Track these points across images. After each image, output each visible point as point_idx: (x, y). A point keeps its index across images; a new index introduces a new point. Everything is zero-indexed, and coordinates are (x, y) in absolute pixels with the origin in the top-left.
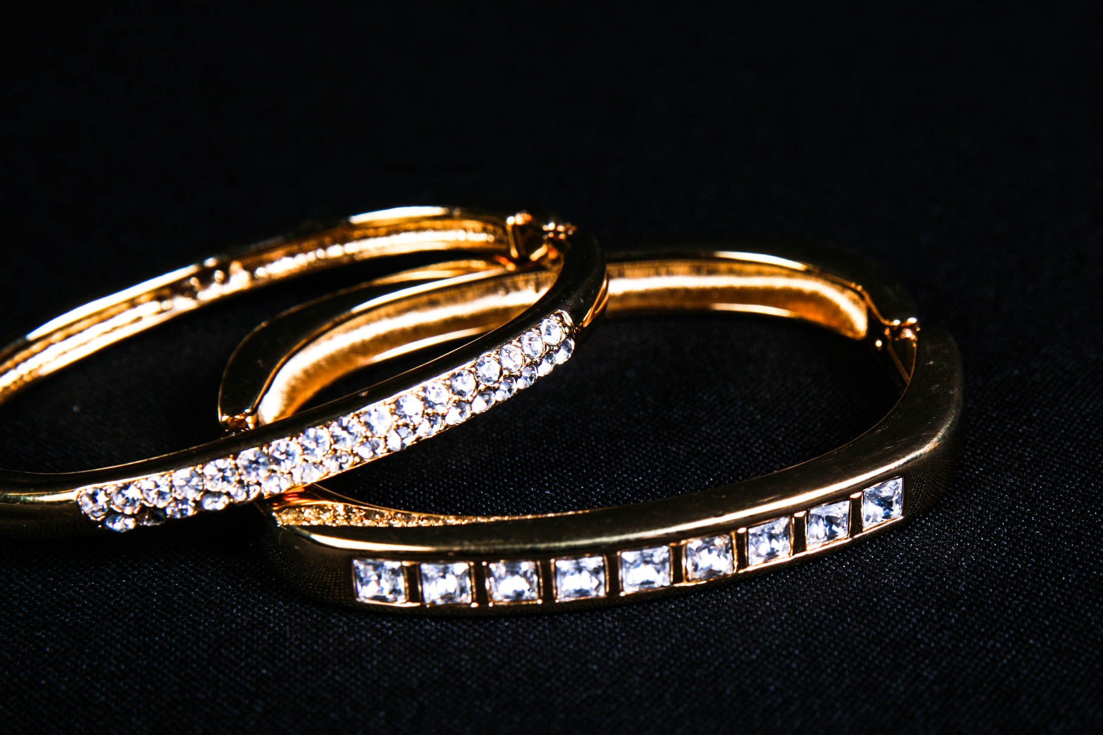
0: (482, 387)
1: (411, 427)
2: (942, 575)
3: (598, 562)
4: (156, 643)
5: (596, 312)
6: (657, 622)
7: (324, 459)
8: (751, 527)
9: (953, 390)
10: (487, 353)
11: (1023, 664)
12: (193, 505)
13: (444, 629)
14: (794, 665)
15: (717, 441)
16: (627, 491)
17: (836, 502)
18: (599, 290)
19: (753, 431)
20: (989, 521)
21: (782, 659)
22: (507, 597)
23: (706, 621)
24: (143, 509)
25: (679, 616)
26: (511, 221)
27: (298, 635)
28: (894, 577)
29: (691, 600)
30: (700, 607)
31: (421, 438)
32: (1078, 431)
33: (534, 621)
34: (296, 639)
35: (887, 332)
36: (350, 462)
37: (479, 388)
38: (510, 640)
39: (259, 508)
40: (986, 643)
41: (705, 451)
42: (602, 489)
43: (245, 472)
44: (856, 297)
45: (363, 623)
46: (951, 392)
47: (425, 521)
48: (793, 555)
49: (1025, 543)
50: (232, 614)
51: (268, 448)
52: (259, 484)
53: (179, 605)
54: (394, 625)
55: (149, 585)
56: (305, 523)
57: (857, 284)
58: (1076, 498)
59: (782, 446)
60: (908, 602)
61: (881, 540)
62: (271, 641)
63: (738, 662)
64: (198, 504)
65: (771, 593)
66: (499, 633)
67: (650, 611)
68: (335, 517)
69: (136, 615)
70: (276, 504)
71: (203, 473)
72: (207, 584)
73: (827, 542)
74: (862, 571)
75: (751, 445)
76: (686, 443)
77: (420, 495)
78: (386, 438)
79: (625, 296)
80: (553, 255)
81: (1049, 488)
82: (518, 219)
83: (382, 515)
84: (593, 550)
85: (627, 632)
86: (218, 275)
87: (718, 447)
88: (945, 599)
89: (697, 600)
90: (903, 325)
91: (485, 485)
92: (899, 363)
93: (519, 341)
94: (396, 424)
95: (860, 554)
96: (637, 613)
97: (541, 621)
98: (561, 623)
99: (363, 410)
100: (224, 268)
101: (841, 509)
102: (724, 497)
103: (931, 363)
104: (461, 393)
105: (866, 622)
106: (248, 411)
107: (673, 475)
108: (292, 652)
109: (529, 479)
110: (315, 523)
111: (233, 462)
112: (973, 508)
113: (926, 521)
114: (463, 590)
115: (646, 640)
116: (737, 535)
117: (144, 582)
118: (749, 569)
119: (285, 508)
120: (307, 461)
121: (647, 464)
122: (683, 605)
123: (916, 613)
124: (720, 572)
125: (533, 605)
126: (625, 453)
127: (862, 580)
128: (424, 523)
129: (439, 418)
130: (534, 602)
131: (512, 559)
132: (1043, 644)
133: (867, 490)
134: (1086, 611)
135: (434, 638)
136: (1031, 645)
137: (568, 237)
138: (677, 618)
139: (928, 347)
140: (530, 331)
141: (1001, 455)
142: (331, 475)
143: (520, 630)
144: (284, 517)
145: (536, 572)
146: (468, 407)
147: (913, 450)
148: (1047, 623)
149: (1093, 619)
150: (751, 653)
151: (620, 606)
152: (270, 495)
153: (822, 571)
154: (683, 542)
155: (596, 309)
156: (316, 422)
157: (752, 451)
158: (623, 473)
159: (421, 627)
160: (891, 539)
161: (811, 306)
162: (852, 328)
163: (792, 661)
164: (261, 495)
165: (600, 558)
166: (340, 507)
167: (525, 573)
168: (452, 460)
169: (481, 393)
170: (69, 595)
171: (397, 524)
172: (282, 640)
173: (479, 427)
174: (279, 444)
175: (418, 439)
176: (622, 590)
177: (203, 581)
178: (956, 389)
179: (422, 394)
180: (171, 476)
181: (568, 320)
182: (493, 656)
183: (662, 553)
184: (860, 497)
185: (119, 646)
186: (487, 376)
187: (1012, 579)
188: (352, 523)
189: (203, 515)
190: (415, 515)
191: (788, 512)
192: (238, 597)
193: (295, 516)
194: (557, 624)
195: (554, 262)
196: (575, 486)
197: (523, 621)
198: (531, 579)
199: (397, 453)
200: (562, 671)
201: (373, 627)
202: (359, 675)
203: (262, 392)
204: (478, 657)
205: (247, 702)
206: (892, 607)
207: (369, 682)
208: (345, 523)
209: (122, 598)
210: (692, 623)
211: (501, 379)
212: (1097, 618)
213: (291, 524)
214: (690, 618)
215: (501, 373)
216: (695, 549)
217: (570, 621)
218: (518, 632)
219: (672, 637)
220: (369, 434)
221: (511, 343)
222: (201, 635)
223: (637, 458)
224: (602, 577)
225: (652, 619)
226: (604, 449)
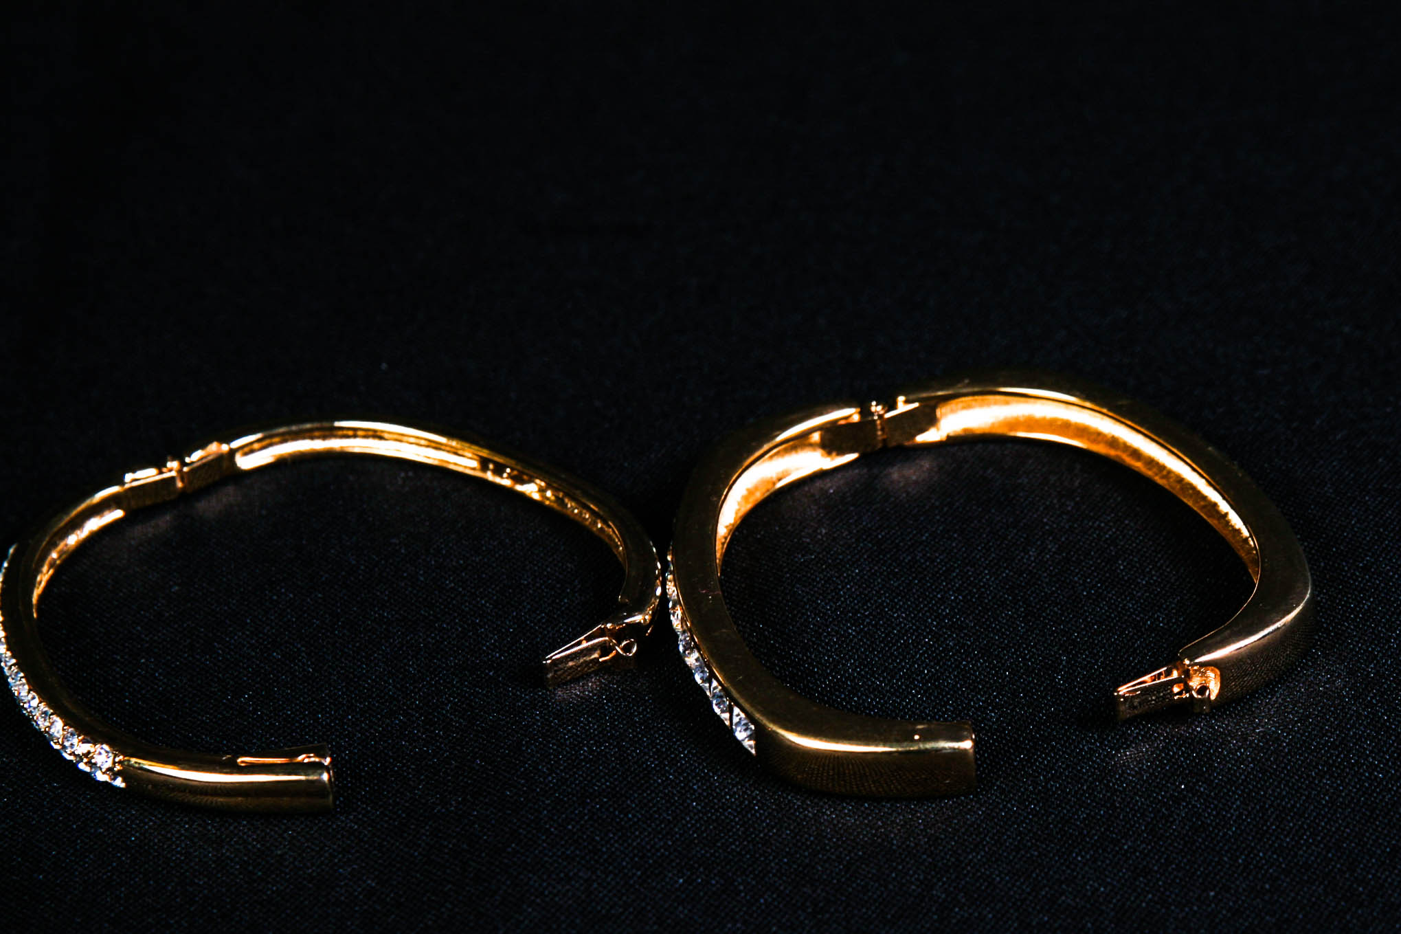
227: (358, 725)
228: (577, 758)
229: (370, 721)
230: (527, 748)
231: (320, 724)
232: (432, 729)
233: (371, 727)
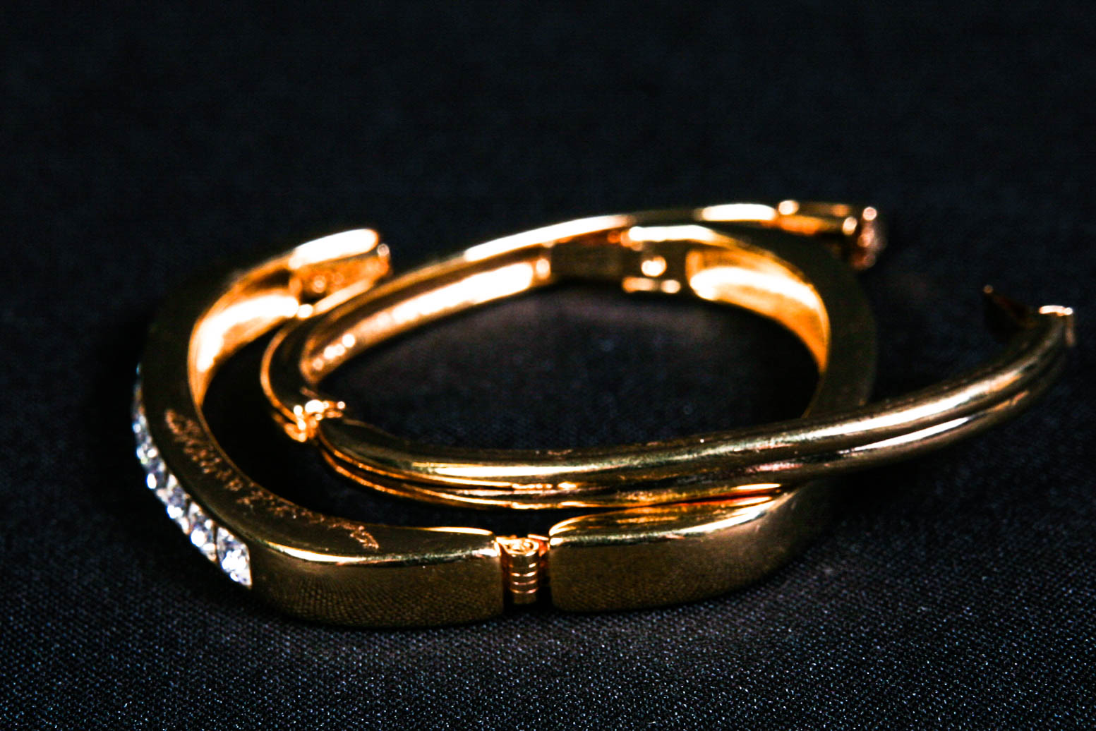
227: (58, 634)
228: (331, 693)
229: (75, 631)
230: (269, 678)
231: (11, 628)
232: (152, 643)
233: (74, 638)
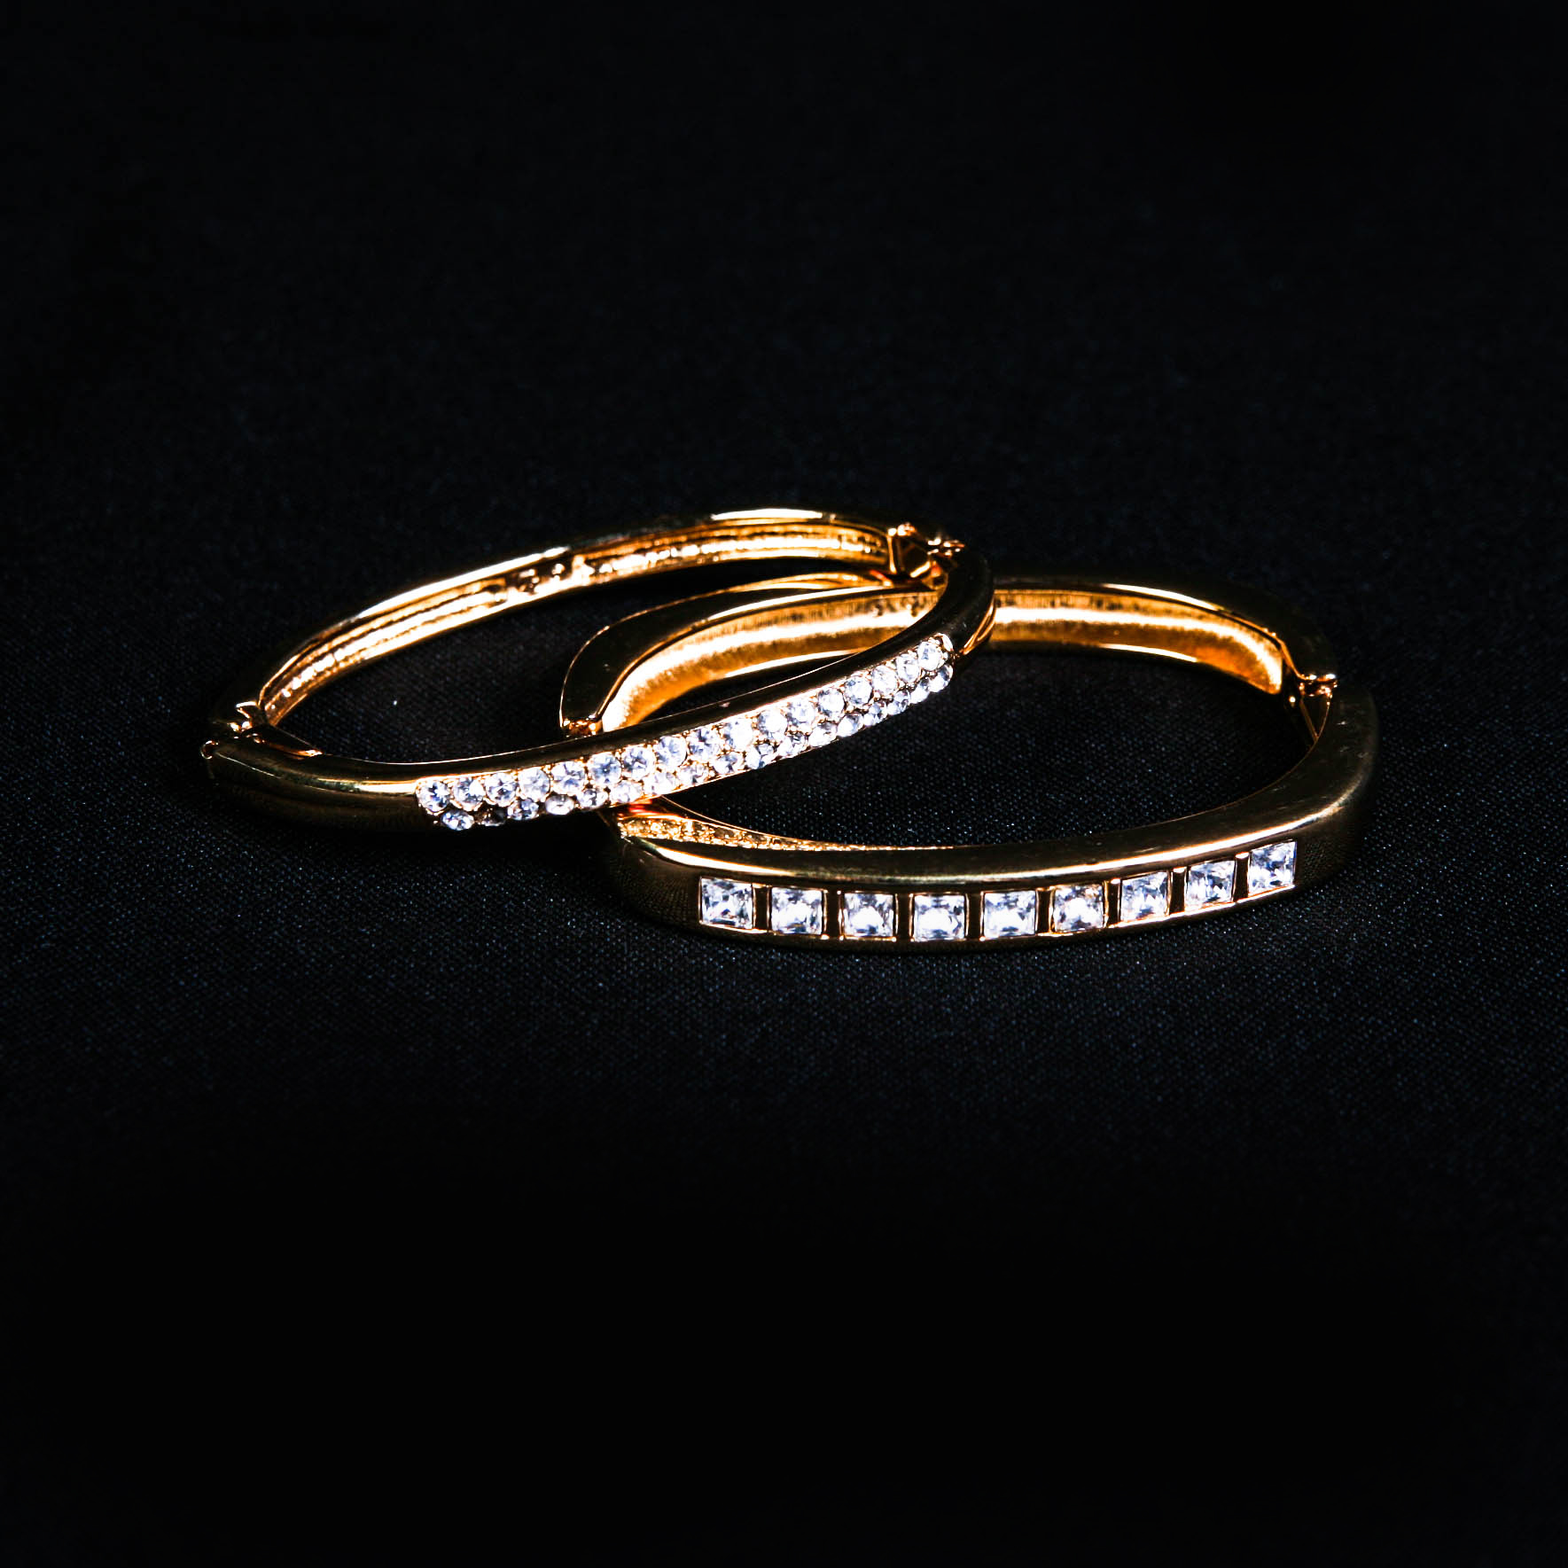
0: (850, 709)
1: (773, 745)
2: (1329, 949)
3: (959, 901)
4: (487, 949)
5: (979, 639)
6: (1018, 971)
7: (678, 770)
8: (1126, 879)
9: (1364, 753)
10: (858, 673)
11: (1404, 1042)
12: (537, 806)
13: (790, 960)
14: (1160, 1025)
15: (1101, 793)
16: (997, 837)
17: (1221, 861)
18: (984, 615)
19: (1141, 785)
20: (1389, 899)
21: (1148, 1018)
22: (861, 931)
23: (1069, 975)
24: (485, 807)
25: (1042, 968)
26: (892, 532)
27: (637, 952)
28: (1277, 947)
29: (1056, 953)
30: (1065, 961)
31: (781, 757)
32: (1503, 818)
33: (887, 960)
34: (635, 956)
35: (1302, 687)
36: (705, 776)
37: (848, 709)
38: (860, 976)
39: (602, 818)
40: (1366, 1018)
41: (1086, 802)
42: (969, 832)
43: (593, 777)
44: (1273, 646)
45: (704, 947)
46: (1360, 756)
47: (777, 845)
48: (1170, 913)
49: (1425, 924)
50: (566, 926)
51: (620, 754)
52: (607, 790)
53: (510, 913)
54: (737, 952)
55: (478, 892)
56: (651, 836)
57: (1271, 631)
58: (1488, 887)
59: (1173, 803)
60: (1288, 972)
61: (1268, 909)
62: (608, 955)
63: (1101, 1017)
64: (542, 806)
65: (1143, 953)
66: (848, 969)
67: (1011, 960)
68: (683, 832)
69: (464, 920)
70: (621, 815)
71: (550, 774)
72: (539, 895)
73: (1207, 904)
74: (1244, 937)
75: (1139, 799)
76: (1067, 792)
77: (772, 823)
78: (744, 753)
79: (1014, 626)
80: (936, 574)
81: (1461, 873)
82: (903, 530)
83: (731, 835)
84: (954, 889)
85: (985, 979)
86: (559, 568)
87: (1102, 799)
88: (1329, 973)
89: (1063, 953)
90: (1319, 680)
91: (843, 817)
92: (1310, 722)
93: (894, 662)
94: (757, 739)
95: (1243, 922)
96: (996, 962)
97: (894, 961)
98: (915, 964)
99: (724, 721)
100: (566, 560)
101: (1225, 869)
102: (1099, 844)
103: (1343, 723)
104: (827, 713)
105: (1241, 988)
106: (592, 717)
107: (1049, 824)
108: (629, 968)
109: (891, 816)
110: (661, 837)
111: (584, 765)
112: (1374, 885)
113: (1320, 893)
114: (813, 920)
115: (1005, 988)
116: (1110, 885)
117: (472, 888)
118: (1120, 925)
119: (630, 820)
120: (660, 770)
121: (1022, 811)
122: (1047, 957)
123: (1296, 984)
124: (1089, 924)
125: (886, 942)
126: (998, 797)
127: (1242, 947)
128: (776, 847)
129: (803, 738)
130: (888, 940)
131: (868, 890)
132: (1428, 1024)
133: (1255, 851)
134: (1479, 995)
135: (779, 968)
136: (1415, 1024)
137: (955, 554)
138: (1040, 970)
139: (1342, 706)
140: (906, 653)
141: (1414, 833)
142: (682, 788)
143: (872, 968)
144: (630, 828)
145: (893, 907)
146: (833, 728)
147: (1310, 813)
148: (1436, 1004)
149: (1485, 1004)
150: (1114, 1009)
151: (980, 952)
152: (617, 803)
153: (1200, 936)
154: (1052, 888)
155: (979, 635)
156: (673, 730)
157: (1138, 805)
158: (995, 817)
159: (766, 956)
160: (1279, 909)
161: (1223, 653)
162: (1267, 682)
163: (1158, 1021)
164: (608, 802)
165: (962, 898)
166: (689, 823)
167: (881, 907)
168: (807, 789)
169: (848, 715)
170: (393, 894)
171: (747, 845)
172: (619, 955)
173: (839, 758)
174: (633, 750)
175: (777, 758)
176: (983, 934)
177: (536, 892)
178: (1366, 754)
179: (787, 711)
180: (517, 774)
181: (949, 645)
182: (842, 990)
183: (1026, 898)
184: (1247, 859)
185: (448, 949)
186: (856, 697)
187: (1404, 957)
188: (701, 840)
189: (546, 820)
190: (768, 837)
191: (1166, 867)
192: (572, 910)
193: (642, 828)
194: (911, 964)
195: (937, 581)
196: (941, 826)
197: (875, 960)
198: (887, 915)
199: (753, 771)
200: (915, 1011)
201: (715, 952)
202: (700, 997)
203: (608, 698)
204: (826, 990)
205: (583, 1013)
206: (1272, 976)
207: (711, 1005)
208: (693, 840)
209: (449, 902)
210: (1055, 976)
211: (872, 701)
212: (1489, 1003)
213: (637, 835)
214: (1054, 971)
215: (872, 695)
216: (1064, 897)
217: (926, 964)
218: (870, 970)
219: (1032, 988)
220: (728, 748)
221: (885, 664)
222: (533, 944)
223: (1011, 803)
224: (961, 917)
225: (1012, 968)
226: (976, 791)
